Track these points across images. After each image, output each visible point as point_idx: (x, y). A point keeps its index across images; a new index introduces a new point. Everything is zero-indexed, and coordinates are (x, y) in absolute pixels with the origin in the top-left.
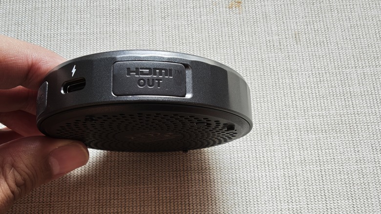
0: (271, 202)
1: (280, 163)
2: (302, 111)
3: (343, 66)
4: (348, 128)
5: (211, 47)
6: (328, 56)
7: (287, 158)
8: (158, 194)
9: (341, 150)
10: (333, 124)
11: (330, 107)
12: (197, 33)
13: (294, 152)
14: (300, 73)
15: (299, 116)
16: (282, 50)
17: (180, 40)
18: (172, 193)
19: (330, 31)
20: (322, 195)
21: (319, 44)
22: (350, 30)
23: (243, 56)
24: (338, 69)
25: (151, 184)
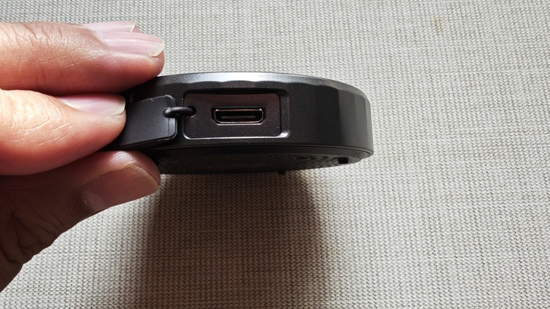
0: (404, 254)
1: (417, 199)
2: (447, 127)
3: (502, 66)
4: (511, 150)
5: (320, 38)
6: (480, 52)
7: (427, 192)
8: (247, 241)
9: (501, 182)
10: (489, 145)
11: (484, 122)
12: (299, 19)
13: (436, 184)
14: (442, 74)
15: (442, 133)
16: (418, 43)
17: (277, 28)
18: (266, 239)
19: (483, 17)
20: (476, 243)
21: (468, 35)
22: (510, 16)
23: (363, 51)
24: (496, 70)
25: (236, 227)
